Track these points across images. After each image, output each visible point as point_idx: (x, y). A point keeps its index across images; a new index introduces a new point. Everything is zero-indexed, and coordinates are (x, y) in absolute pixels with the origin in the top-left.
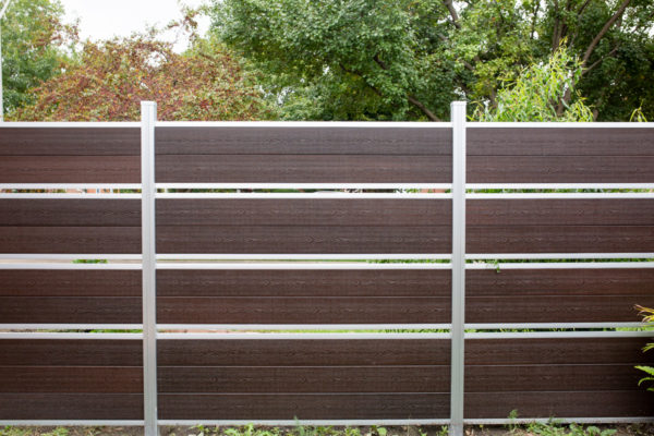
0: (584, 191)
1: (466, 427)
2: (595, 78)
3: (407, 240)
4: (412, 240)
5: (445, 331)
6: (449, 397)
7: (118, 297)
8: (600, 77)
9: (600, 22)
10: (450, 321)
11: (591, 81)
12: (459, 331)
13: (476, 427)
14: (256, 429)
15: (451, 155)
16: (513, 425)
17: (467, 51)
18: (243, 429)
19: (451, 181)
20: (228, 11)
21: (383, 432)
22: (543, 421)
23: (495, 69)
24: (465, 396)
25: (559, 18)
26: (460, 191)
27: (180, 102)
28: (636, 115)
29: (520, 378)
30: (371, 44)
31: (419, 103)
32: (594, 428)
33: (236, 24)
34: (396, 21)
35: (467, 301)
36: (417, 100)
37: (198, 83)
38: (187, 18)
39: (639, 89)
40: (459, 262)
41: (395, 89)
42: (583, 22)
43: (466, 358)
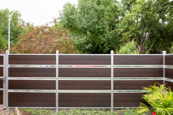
1: (114, 109)
2: (152, 35)
3: (103, 75)
6: (111, 103)
7: (51, 85)
8: (154, 35)
9: (153, 23)
11: (152, 36)
12: (112, 91)
13: (116, 109)
14: (76, 109)
15: (111, 60)
16: (122, 109)
17: (121, 30)
18: (73, 109)
20: (64, 19)
21: (99, 110)
22: (128, 108)
23: (127, 34)
25: (143, 21)
26: (112, 66)
27: (54, 42)
29: (124, 100)
30: (98, 29)
31: (110, 42)
33: (66, 22)
34: (104, 24)
35: (114, 86)
36: (109, 41)
37: (57, 37)
38: (55, 21)
39: (164, 37)
40: (112, 79)
41: (104, 40)
42: (149, 22)
43: (114, 96)
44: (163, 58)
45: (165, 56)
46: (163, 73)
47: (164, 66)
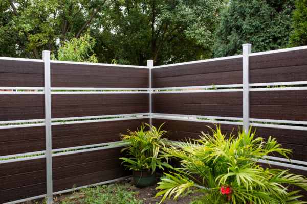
0: (97, 91)
1: (54, 196)
3: (23, 114)
4: (26, 114)
5: (42, 154)
6: (46, 184)
9: (82, 23)
10: (45, 150)
12: (49, 154)
13: (58, 195)
15: (44, 74)
16: (74, 191)
17: (25, 28)
19: (44, 86)
22: (85, 187)
23: (38, 38)
24: (53, 182)
25: (65, 19)
26: (48, 91)
28: (113, 62)
29: (76, 170)
32: (105, 185)
40: (48, 122)
42: (76, 21)
43: (53, 165)
44: (148, 74)
45: (152, 70)
46: (148, 104)
47: (151, 91)
